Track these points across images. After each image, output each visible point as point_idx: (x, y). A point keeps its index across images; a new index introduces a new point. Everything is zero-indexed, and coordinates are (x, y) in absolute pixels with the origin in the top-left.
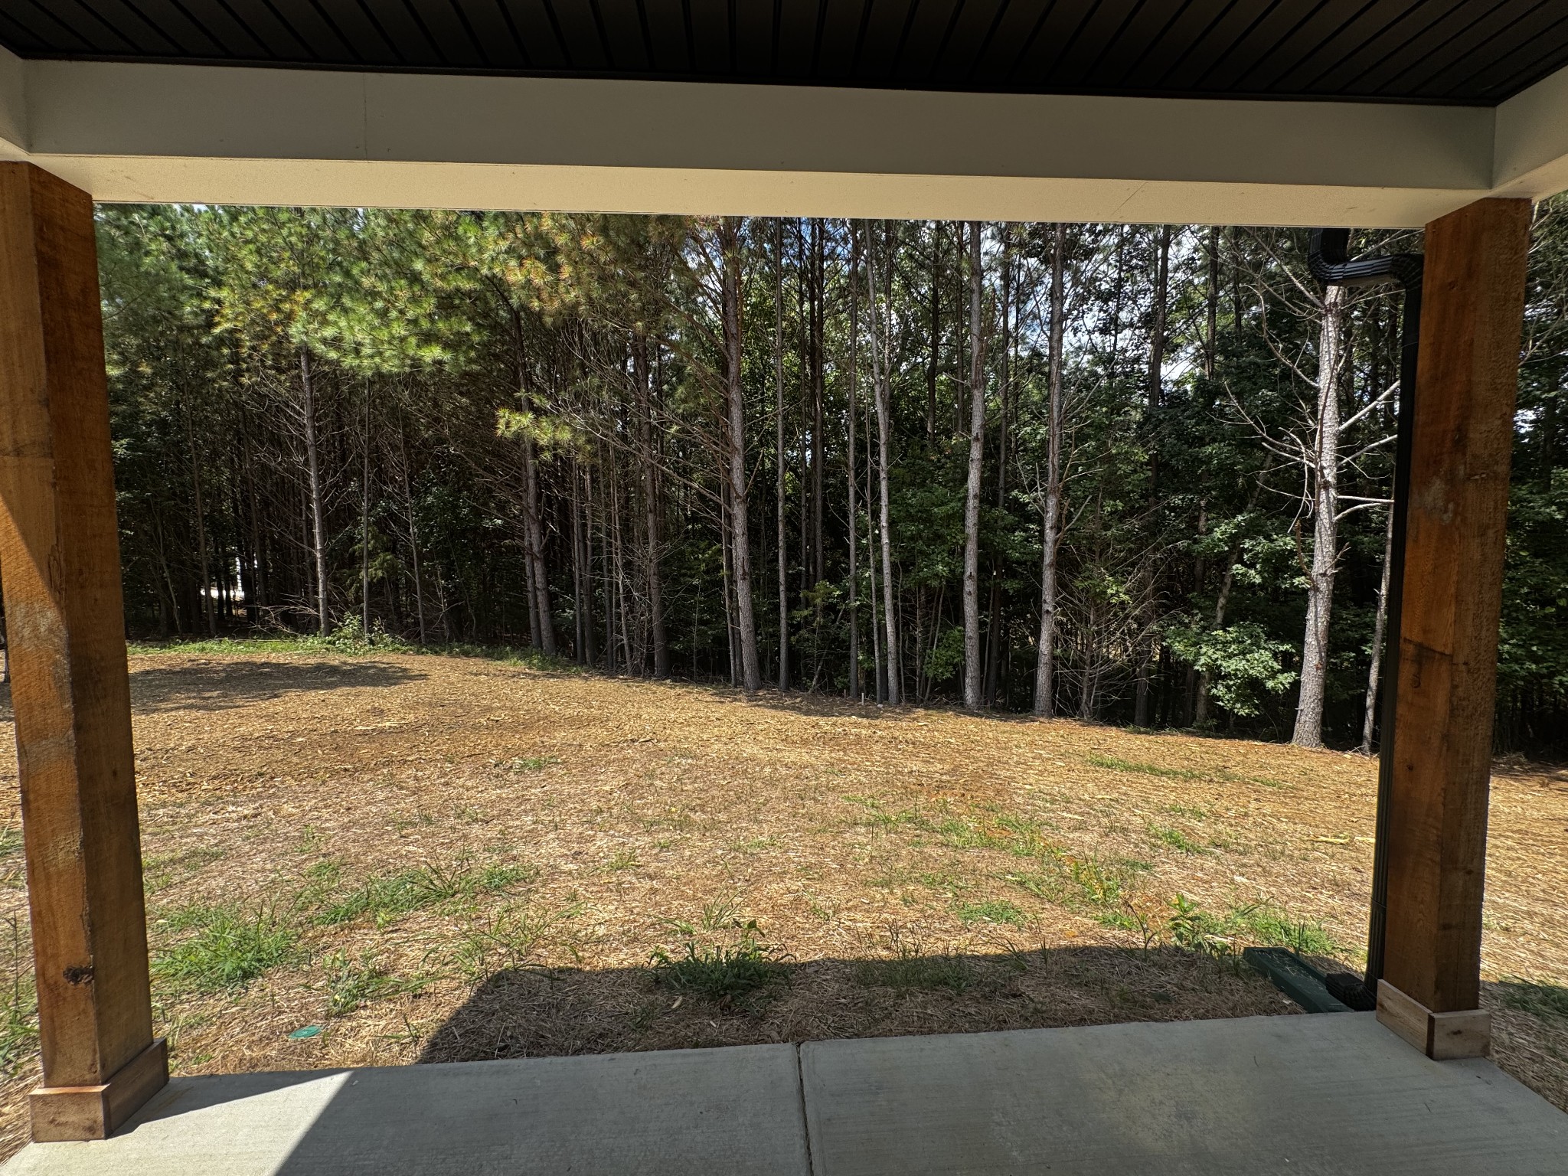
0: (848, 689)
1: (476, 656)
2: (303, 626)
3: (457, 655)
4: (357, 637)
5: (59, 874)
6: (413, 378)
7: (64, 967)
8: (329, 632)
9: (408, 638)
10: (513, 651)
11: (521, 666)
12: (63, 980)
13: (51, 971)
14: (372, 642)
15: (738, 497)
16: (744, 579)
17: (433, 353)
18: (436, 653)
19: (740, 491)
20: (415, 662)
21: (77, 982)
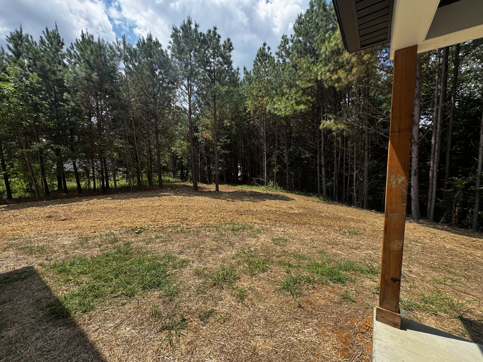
0: (471, 226)
1: (302, 195)
2: (261, 183)
3: (297, 194)
4: (273, 187)
5: (394, 251)
6: (295, 115)
7: (391, 277)
8: (266, 185)
9: (284, 188)
10: (313, 194)
11: (317, 199)
12: (390, 280)
13: (387, 277)
14: (276, 189)
15: (415, 142)
16: (415, 175)
17: (302, 107)
18: (291, 193)
19: (416, 140)
20: (289, 195)
21: (395, 282)
